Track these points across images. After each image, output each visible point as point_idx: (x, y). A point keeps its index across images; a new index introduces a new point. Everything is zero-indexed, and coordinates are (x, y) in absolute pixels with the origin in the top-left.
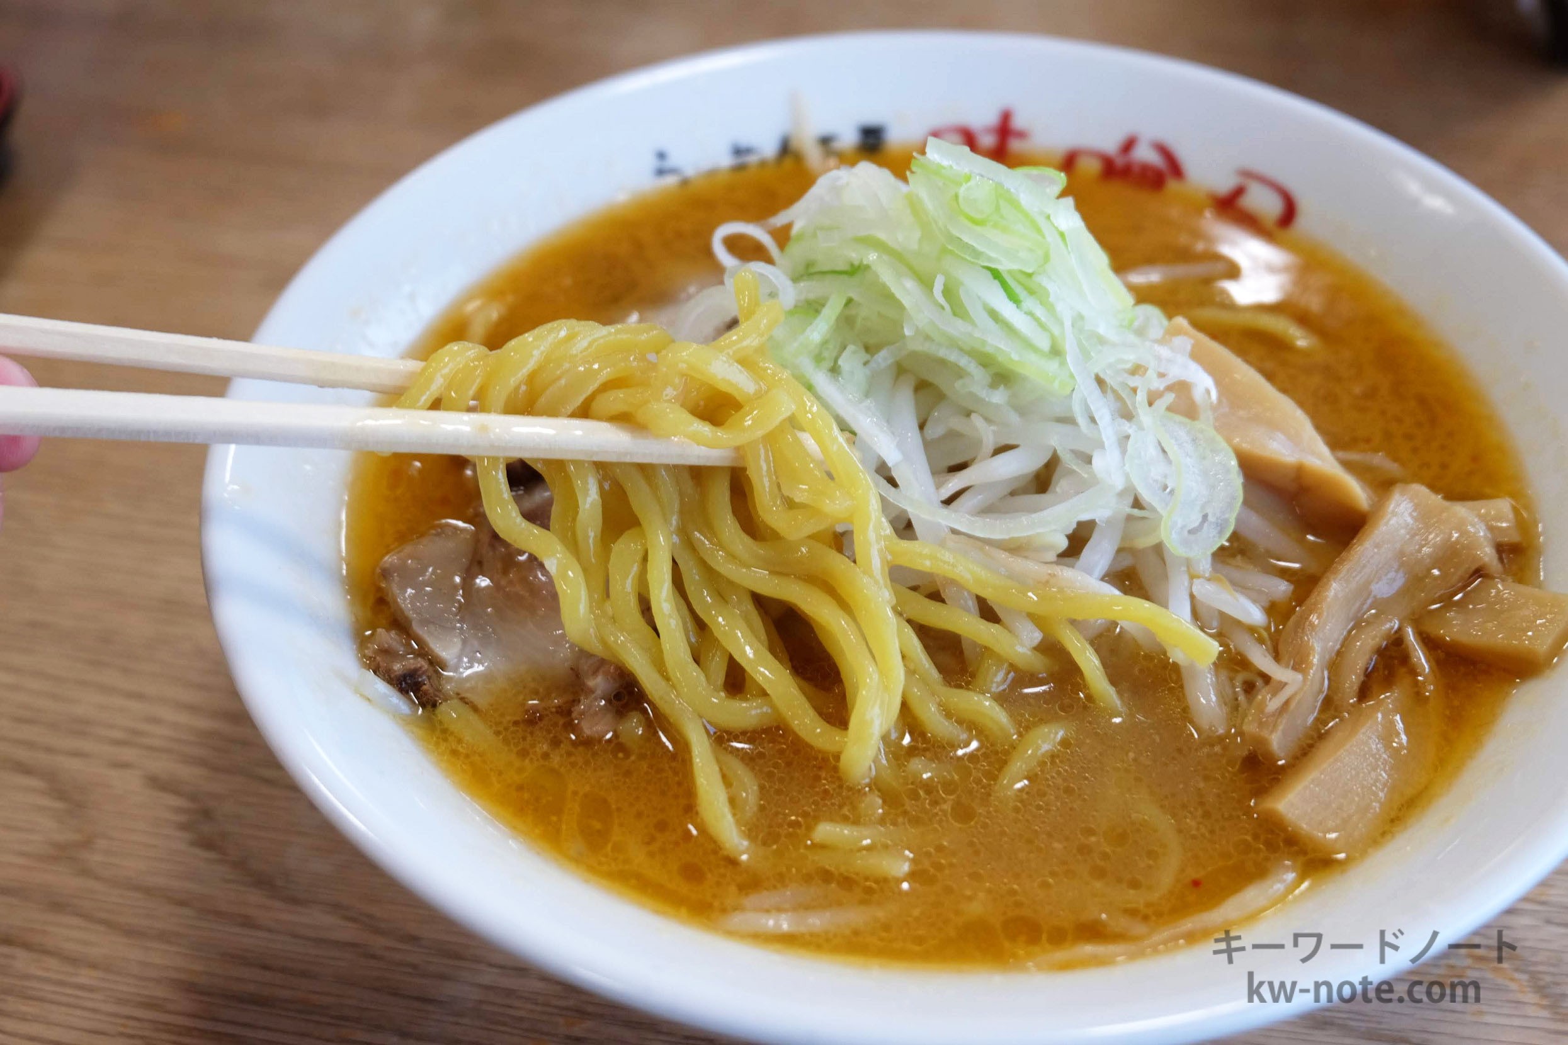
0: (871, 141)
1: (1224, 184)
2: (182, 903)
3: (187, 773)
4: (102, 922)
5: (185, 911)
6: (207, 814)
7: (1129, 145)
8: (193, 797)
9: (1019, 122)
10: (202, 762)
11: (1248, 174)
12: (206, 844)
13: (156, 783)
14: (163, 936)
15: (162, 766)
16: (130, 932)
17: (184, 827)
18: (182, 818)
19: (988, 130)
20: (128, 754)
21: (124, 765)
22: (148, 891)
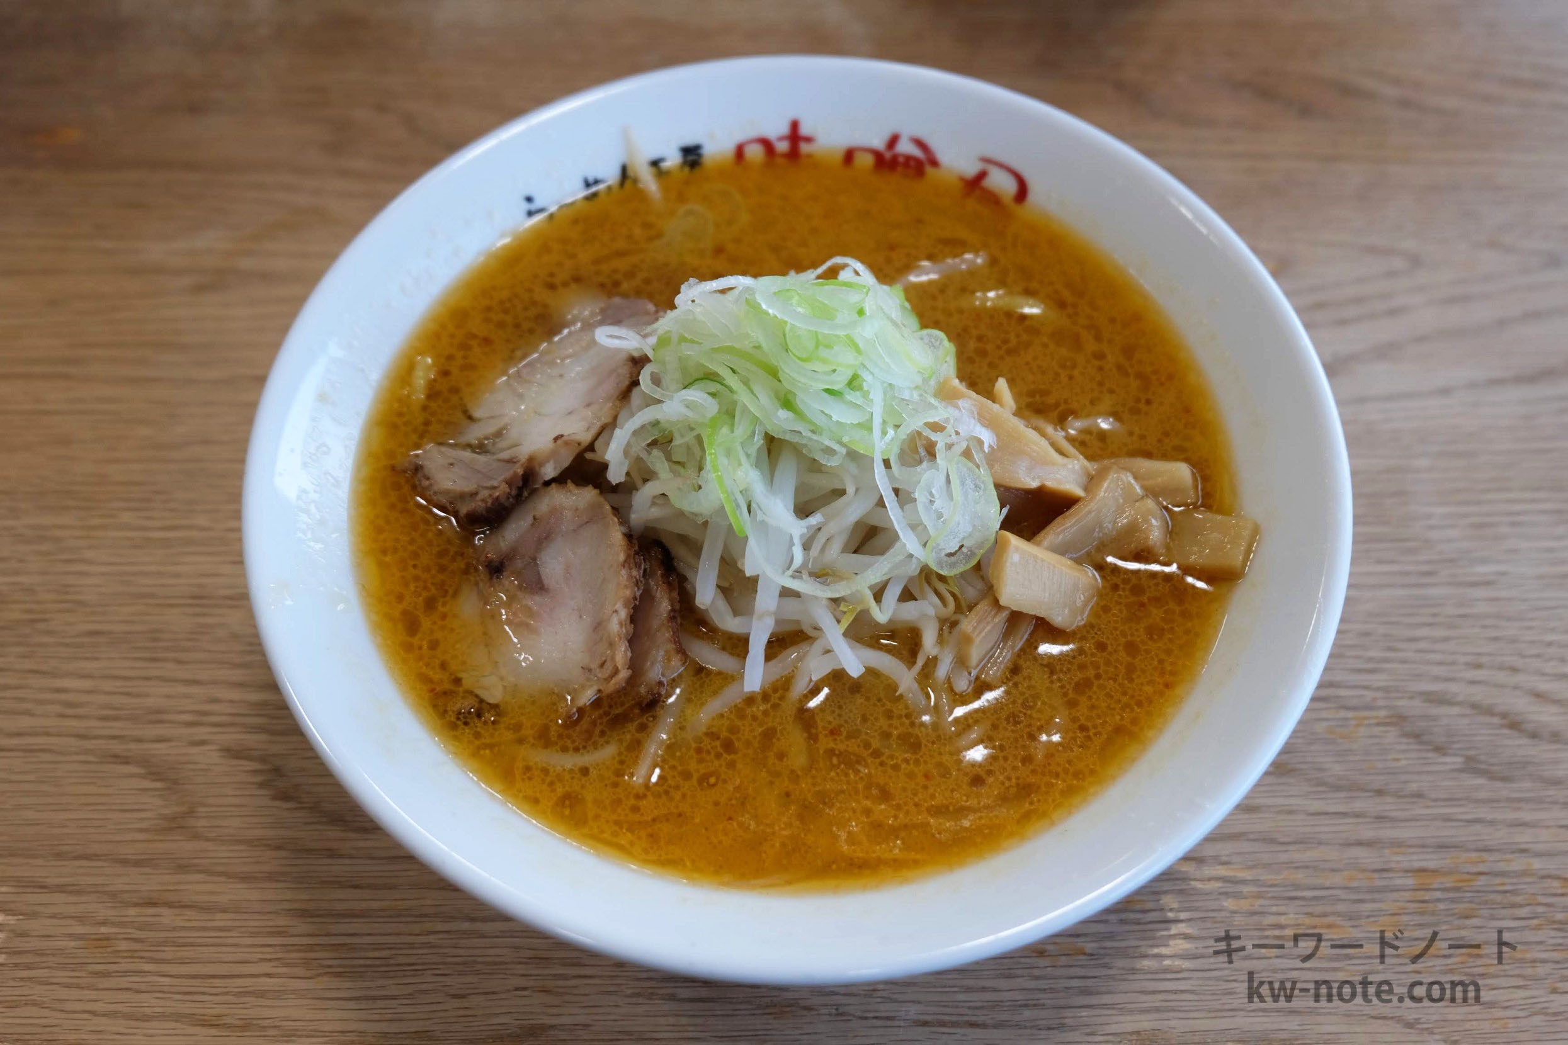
0: (691, 158)
1: (970, 169)
2: (279, 848)
3: (254, 740)
4: (220, 874)
5: (283, 853)
6: (277, 771)
7: (893, 141)
8: (263, 759)
9: (805, 130)
10: (261, 729)
11: (987, 160)
12: (284, 796)
13: (232, 753)
14: (271, 877)
15: (232, 737)
16: (245, 878)
17: (262, 785)
18: (259, 779)
19: (781, 139)
20: (201, 732)
21: (203, 743)
22: (249, 842)
